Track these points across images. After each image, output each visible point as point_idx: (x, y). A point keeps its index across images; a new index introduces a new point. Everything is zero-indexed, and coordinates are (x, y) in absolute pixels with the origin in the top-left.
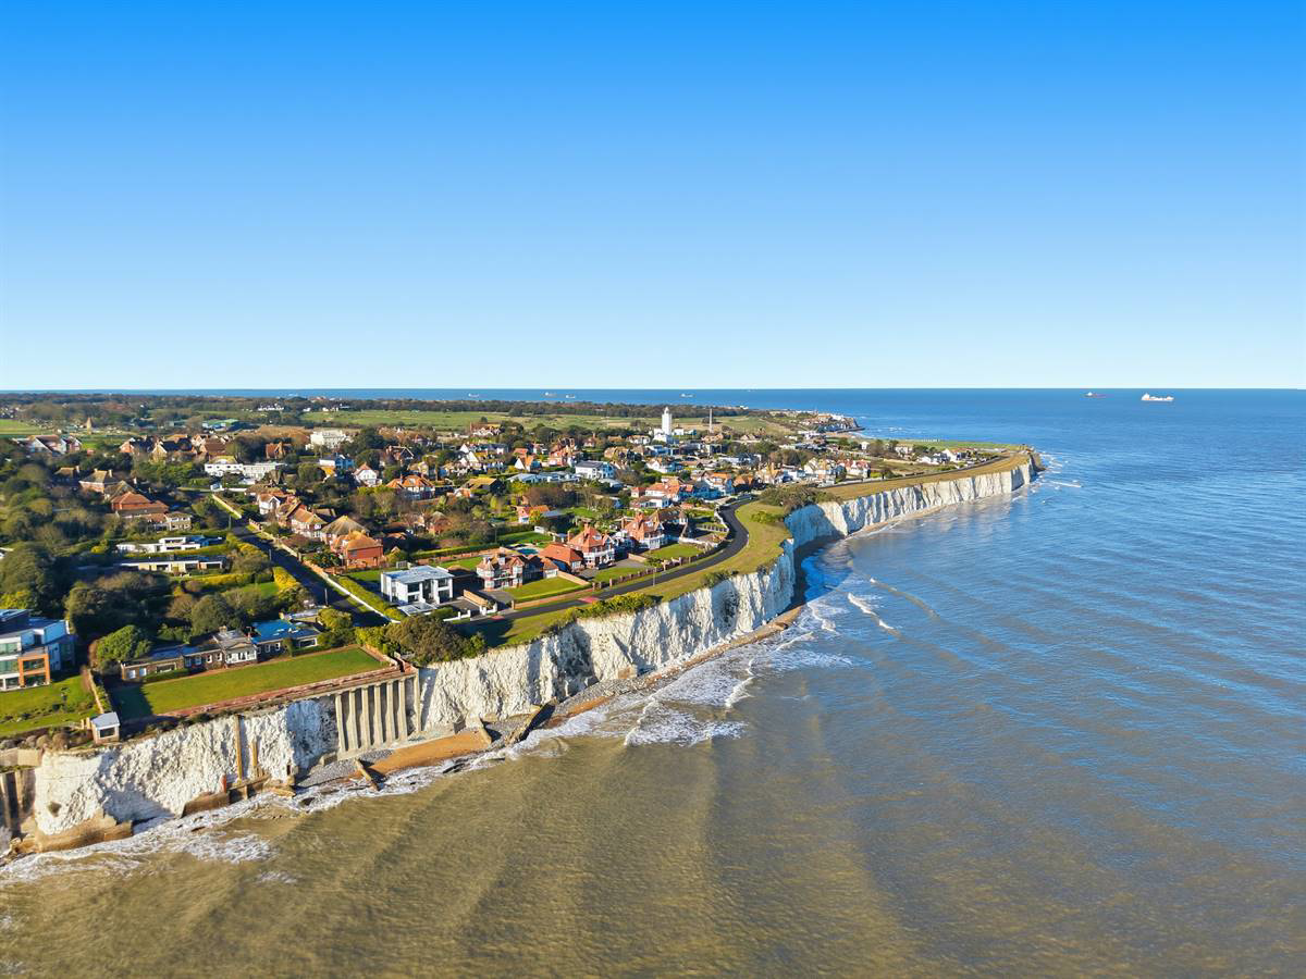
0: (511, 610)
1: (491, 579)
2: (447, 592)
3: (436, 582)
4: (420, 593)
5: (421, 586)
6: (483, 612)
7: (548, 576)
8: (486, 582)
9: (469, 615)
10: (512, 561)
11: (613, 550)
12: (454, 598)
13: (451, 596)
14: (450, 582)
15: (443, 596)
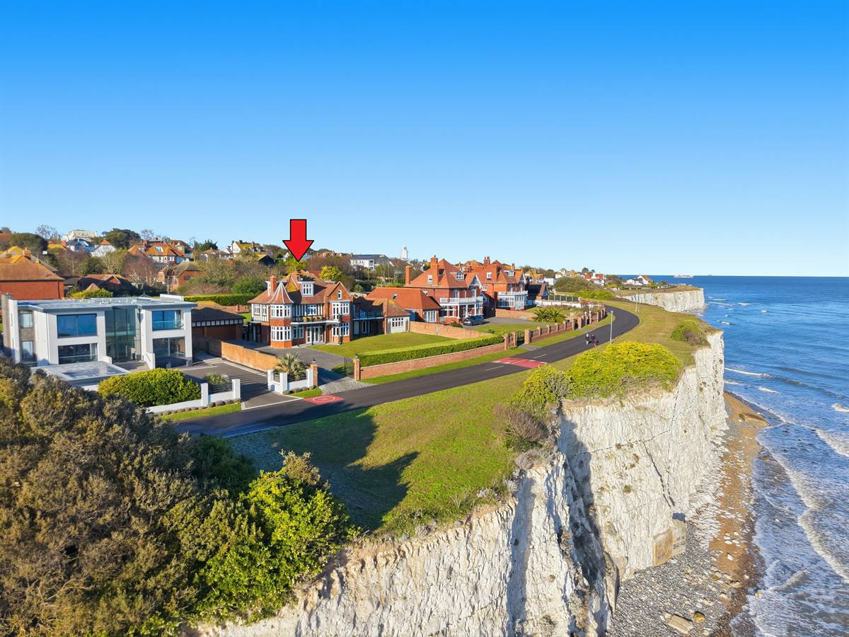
0: (352, 383)
1: (286, 323)
2: (175, 343)
3: (147, 315)
4: (99, 340)
5: (101, 321)
6: (279, 386)
7: (394, 330)
8: (274, 330)
9: (235, 394)
10: (327, 292)
11: (481, 299)
12: (196, 360)
13: (189, 354)
14: (186, 318)
15: (166, 353)
